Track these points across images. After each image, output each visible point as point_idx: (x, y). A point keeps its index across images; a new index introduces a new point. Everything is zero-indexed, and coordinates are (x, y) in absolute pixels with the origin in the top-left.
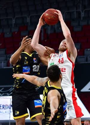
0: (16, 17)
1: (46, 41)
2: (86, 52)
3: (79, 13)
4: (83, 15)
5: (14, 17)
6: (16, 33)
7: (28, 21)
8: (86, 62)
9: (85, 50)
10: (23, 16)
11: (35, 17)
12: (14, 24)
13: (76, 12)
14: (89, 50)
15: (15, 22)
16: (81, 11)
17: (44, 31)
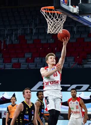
2: (35, 60)
3: (32, 30)
4: (34, 31)
8: (36, 68)
9: (35, 59)
13: (30, 28)
14: (38, 58)
16: (33, 28)
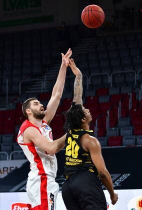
0: (92, 75)
1: (135, 110)
5: (90, 75)
6: (92, 98)
7: (109, 81)
10: (102, 74)
11: (119, 75)
12: (89, 85)
15: (90, 83)
17: (132, 95)
